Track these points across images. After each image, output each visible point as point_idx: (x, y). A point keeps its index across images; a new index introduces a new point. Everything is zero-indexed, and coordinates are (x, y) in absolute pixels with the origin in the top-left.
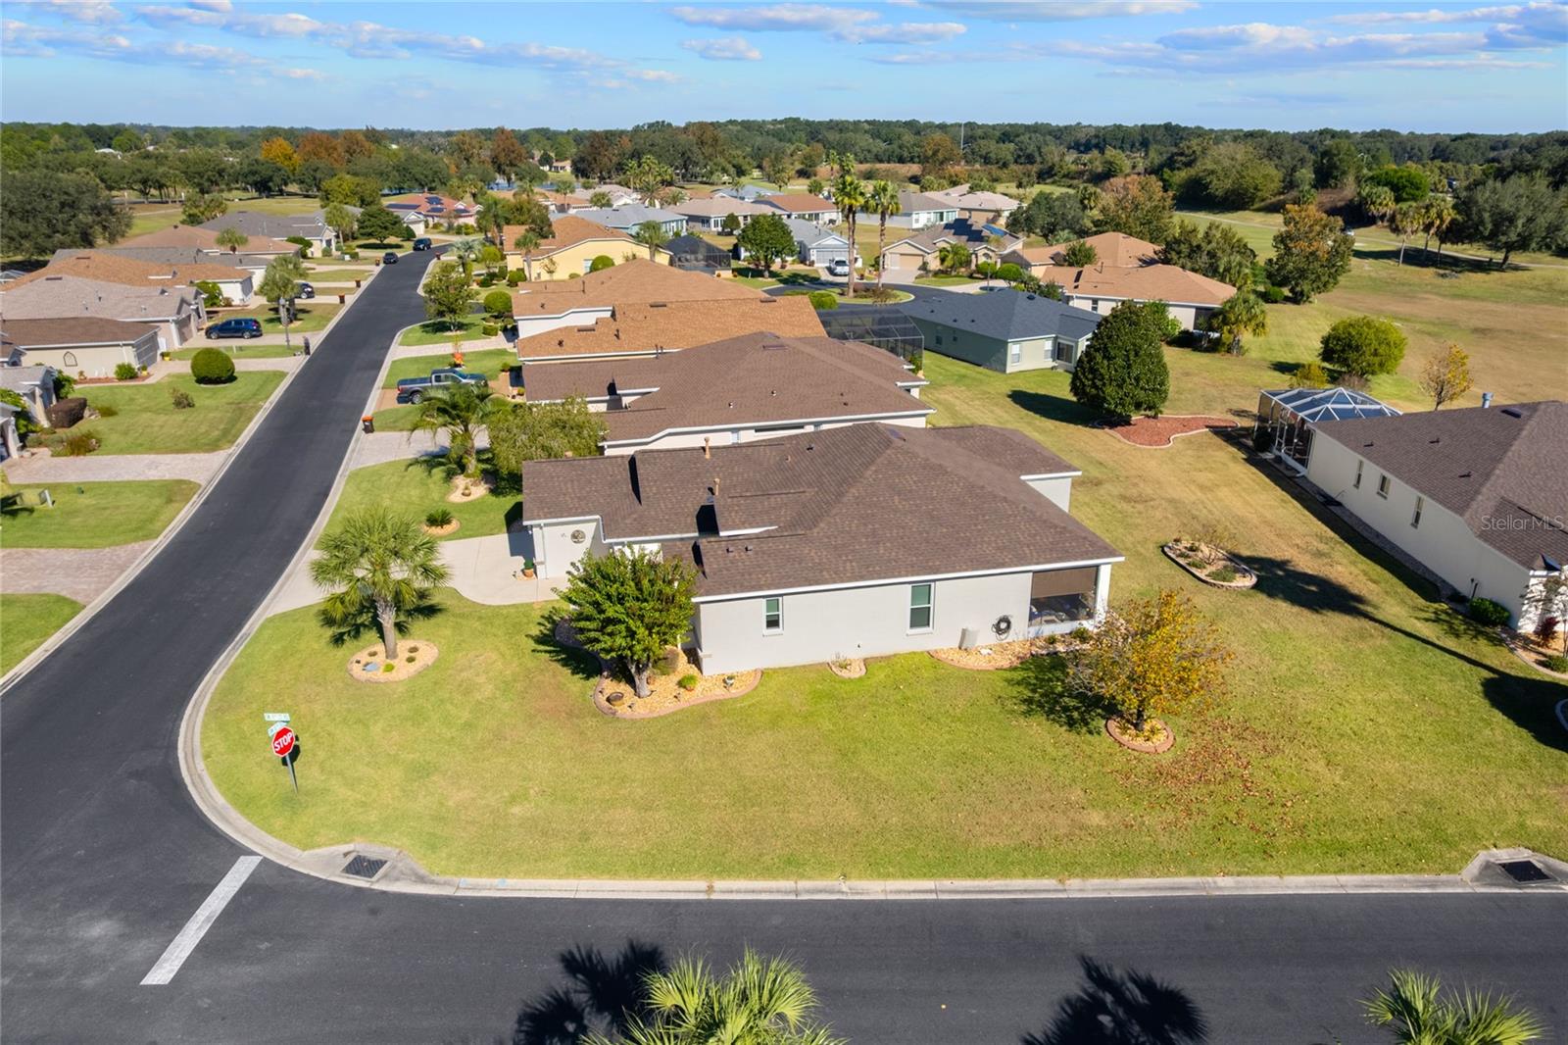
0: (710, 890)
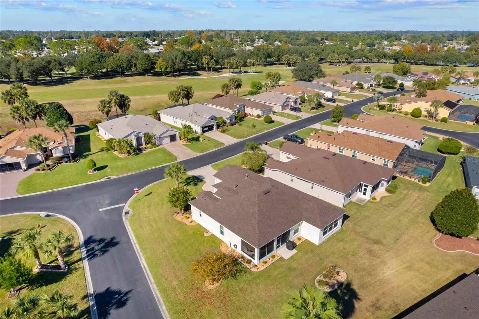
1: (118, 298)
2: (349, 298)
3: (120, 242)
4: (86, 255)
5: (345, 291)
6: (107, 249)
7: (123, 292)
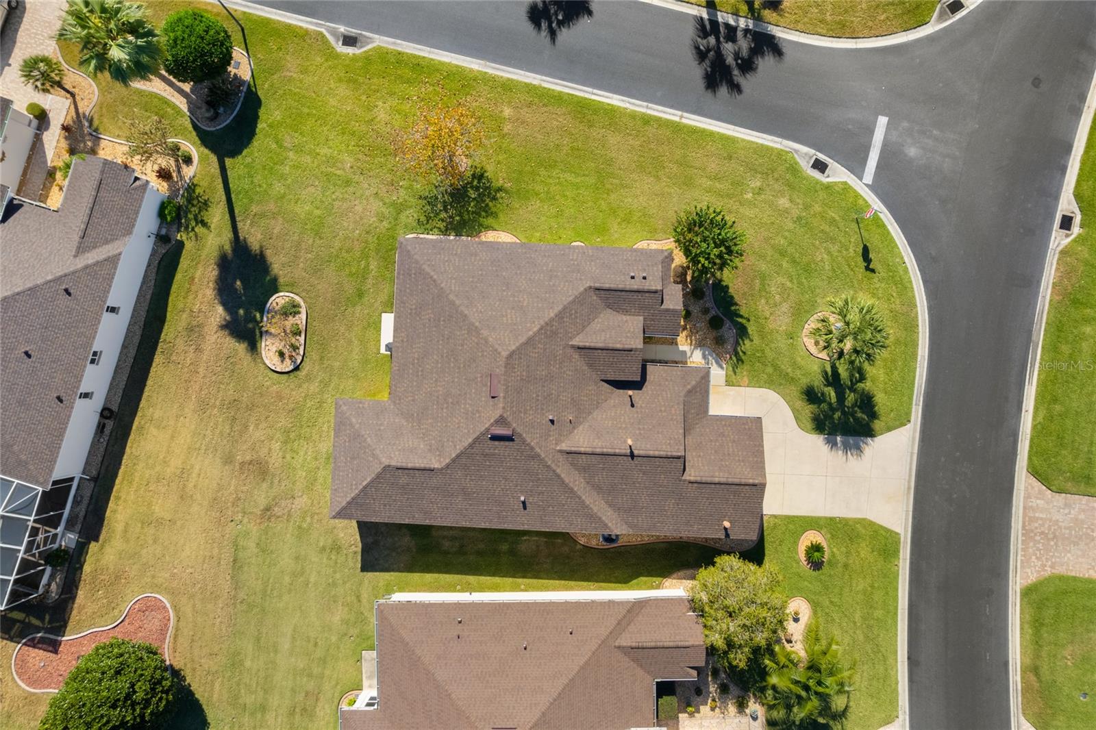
0: (681, 117)
1: (554, 17)
2: (237, 313)
3: (709, 94)
4: (720, 20)
5: (250, 326)
6: (707, 62)
7: (561, 30)
